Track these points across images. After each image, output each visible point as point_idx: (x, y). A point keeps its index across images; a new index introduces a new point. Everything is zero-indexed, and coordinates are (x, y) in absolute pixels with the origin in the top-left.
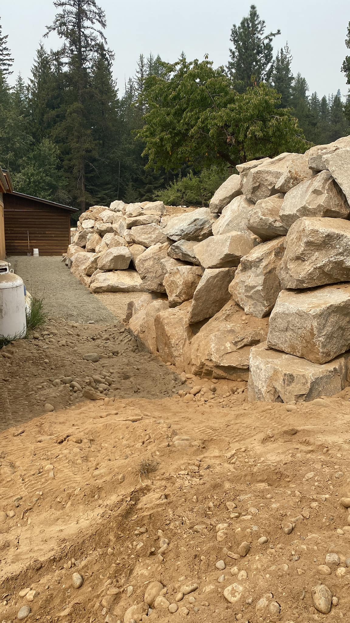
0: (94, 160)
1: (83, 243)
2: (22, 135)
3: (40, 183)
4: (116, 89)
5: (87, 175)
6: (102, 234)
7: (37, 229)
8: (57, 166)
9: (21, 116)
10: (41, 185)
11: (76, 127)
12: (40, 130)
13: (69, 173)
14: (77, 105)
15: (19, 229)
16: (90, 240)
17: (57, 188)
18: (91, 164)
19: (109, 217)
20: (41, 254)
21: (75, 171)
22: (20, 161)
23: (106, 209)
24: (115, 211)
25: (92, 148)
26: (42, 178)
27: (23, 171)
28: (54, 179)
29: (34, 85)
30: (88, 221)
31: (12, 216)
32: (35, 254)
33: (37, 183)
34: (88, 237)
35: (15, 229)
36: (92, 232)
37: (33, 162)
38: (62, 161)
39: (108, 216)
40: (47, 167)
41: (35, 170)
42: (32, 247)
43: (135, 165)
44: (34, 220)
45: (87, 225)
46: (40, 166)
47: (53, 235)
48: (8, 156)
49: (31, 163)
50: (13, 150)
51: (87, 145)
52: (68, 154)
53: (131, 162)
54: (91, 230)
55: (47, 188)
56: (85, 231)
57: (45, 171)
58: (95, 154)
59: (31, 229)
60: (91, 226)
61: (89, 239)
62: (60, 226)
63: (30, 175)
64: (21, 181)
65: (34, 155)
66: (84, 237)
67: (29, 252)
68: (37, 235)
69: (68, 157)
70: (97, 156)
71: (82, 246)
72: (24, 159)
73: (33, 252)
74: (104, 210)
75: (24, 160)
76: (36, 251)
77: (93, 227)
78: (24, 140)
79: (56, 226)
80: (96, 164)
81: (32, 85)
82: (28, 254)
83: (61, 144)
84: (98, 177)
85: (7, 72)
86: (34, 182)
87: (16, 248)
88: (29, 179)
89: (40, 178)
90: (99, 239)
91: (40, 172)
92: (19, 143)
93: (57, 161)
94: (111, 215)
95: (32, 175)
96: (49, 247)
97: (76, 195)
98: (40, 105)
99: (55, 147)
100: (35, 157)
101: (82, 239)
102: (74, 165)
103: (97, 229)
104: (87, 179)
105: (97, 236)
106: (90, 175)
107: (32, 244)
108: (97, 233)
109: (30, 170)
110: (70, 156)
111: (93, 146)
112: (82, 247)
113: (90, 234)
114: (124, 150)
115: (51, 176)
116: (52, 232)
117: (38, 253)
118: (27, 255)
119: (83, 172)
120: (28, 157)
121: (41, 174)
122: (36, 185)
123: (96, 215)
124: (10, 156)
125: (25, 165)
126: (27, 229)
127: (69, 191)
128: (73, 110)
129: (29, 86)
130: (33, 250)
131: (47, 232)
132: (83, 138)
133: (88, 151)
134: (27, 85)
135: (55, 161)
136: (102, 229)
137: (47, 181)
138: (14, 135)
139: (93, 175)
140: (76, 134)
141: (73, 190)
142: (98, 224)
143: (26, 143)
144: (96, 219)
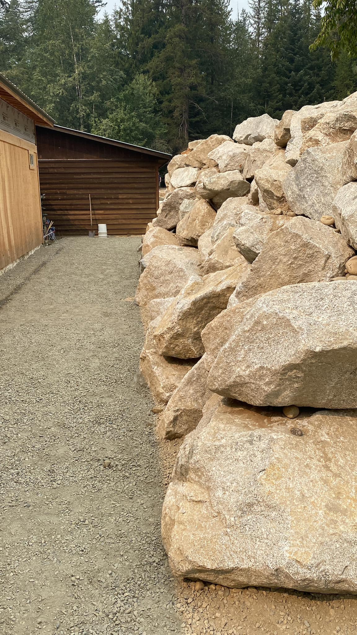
0: (200, 100)
1: (173, 220)
2: (110, 70)
3: (131, 131)
4: (229, 9)
5: (191, 119)
6: (216, 200)
7: (103, 191)
8: (155, 109)
9: (108, 44)
10: (133, 134)
11: (177, 57)
12: (134, 65)
13: (169, 119)
14: (179, 27)
15: (75, 192)
16: (187, 215)
17: (154, 137)
18: (196, 105)
19: (233, 157)
20: (111, 232)
21: (176, 114)
22: (108, 104)
23: (224, 140)
24: (248, 141)
25: (199, 83)
26: (134, 124)
27: (111, 116)
28: (150, 126)
29: (128, 8)
30: (184, 171)
31: (62, 170)
32: (101, 233)
33: (128, 131)
34: (182, 208)
35: (68, 192)
36: (191, 196)
37: (123, 104)
38: (161, 102)
39: (231, 153)
40: (141, 111)
41: (125, 115)
42: (97, 221)
43: (252, 105)
44: (99, 176)
45: (182, 180)
46: (132, 110)
47: (131, 201)
48: (92, 98)
49: (121, 106)
50: (99, 89)
51: (192, 80)
52: (168, 94)
53: (248, 101)
54: (189, 190)
55: (140, 137)
56: (176, 194)
57: (138, 116)
58: (202, 92)
59: (94, 192)
60: (189, 182)
61: (184, 213)
62: (141, 186)
63: (119, 121)
64: (107, 129)
65: (125, 96)
66: (175, 208)
67: (92, 230)
68: (103, 201)
69: (167, 97)
70: (204, 94)
71: (169, 227)
72: (112, 100)
73: (97, 230)
74: (220, 142)
75: (112, 102)
76: (103, 228)
77: (193, 184)
78: (112, 75)
79: (136, 186)
80: (203, 104)
81: (124, 8)
82: (90, 233)
83: (160, 82)
84: (205, 122)
85: (100, 4)
86: (125, 130)
87: (72, 222)
88: (119, 127)
89: (131, 124)
90: (209, 213)
91: (133, 117)
92: (105, 80)
93: (154, 102)
94: (238, 151)
95: (122, 121)
96: (124, 221)
97: (177, 145)
98: (133, 32)
99: (151, 84)
100: (127, 99)
101: (170, 211)
102: (175, 107)
103: (204, 188)
104: (191, 124)
105: (202, 206)
106: (194, 120)
107: (97, 217)
108: (203, 197)
109: (121, 114)
110: (171, 96)
111: (199, 80)
112: (170, 230)
113: (186, 201)
114: (238, 85)
115: (146, 123)
116: (130, 196)
117: (106, 231)
118: (88, 235)
119: (186, 116)
120: (118, 98)
121: (134, 119)
122: (128, 134)
123: (202, 156)
124: (95, 98)
125: (114, 108)
126: (88, 192)
127: (169, 142)
128: (174, 34)
129: (121, 10)
130: (98, 227)
131: (120, 197)
132: (188, 70)
133: (193, 87)
134: (119, 10)
135: (150, 102)
136: (217, 188)
137: (141, 128)
138: (100, 71)
139: (199, 120)
140: (178, 65)
141: (174, 139)
142: (205, 175)
143: (115, 79)
144: (201, 166)
